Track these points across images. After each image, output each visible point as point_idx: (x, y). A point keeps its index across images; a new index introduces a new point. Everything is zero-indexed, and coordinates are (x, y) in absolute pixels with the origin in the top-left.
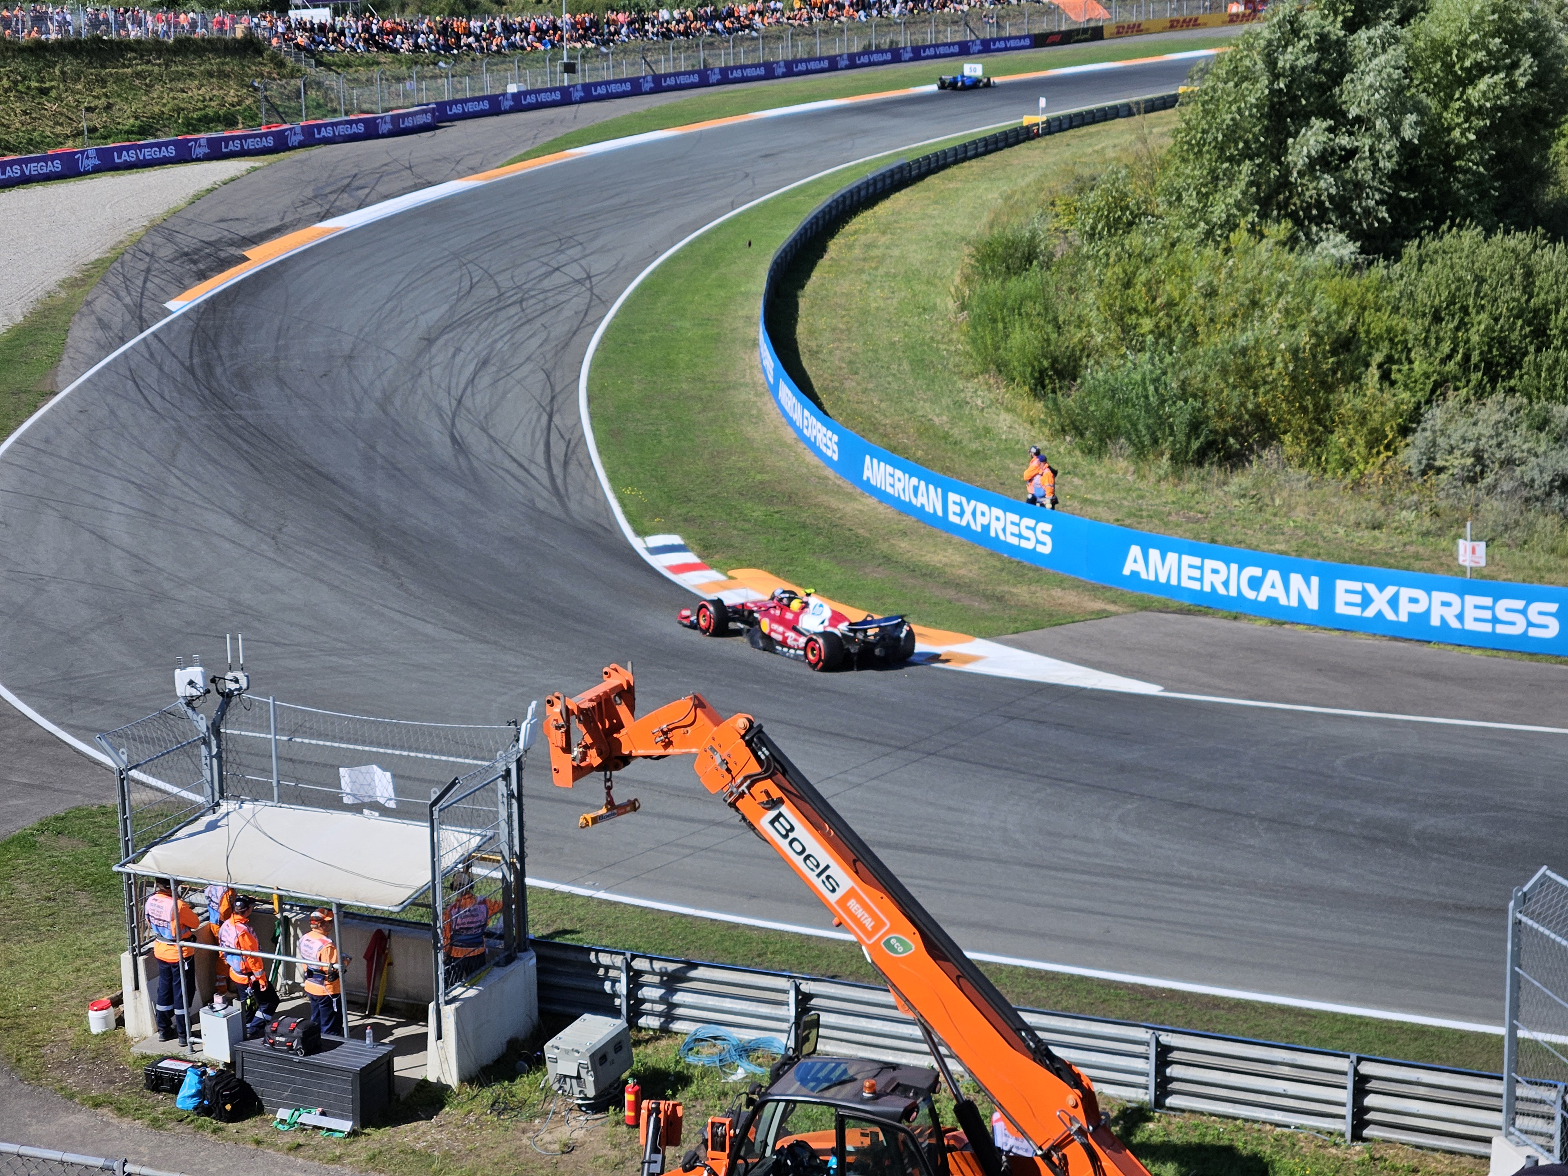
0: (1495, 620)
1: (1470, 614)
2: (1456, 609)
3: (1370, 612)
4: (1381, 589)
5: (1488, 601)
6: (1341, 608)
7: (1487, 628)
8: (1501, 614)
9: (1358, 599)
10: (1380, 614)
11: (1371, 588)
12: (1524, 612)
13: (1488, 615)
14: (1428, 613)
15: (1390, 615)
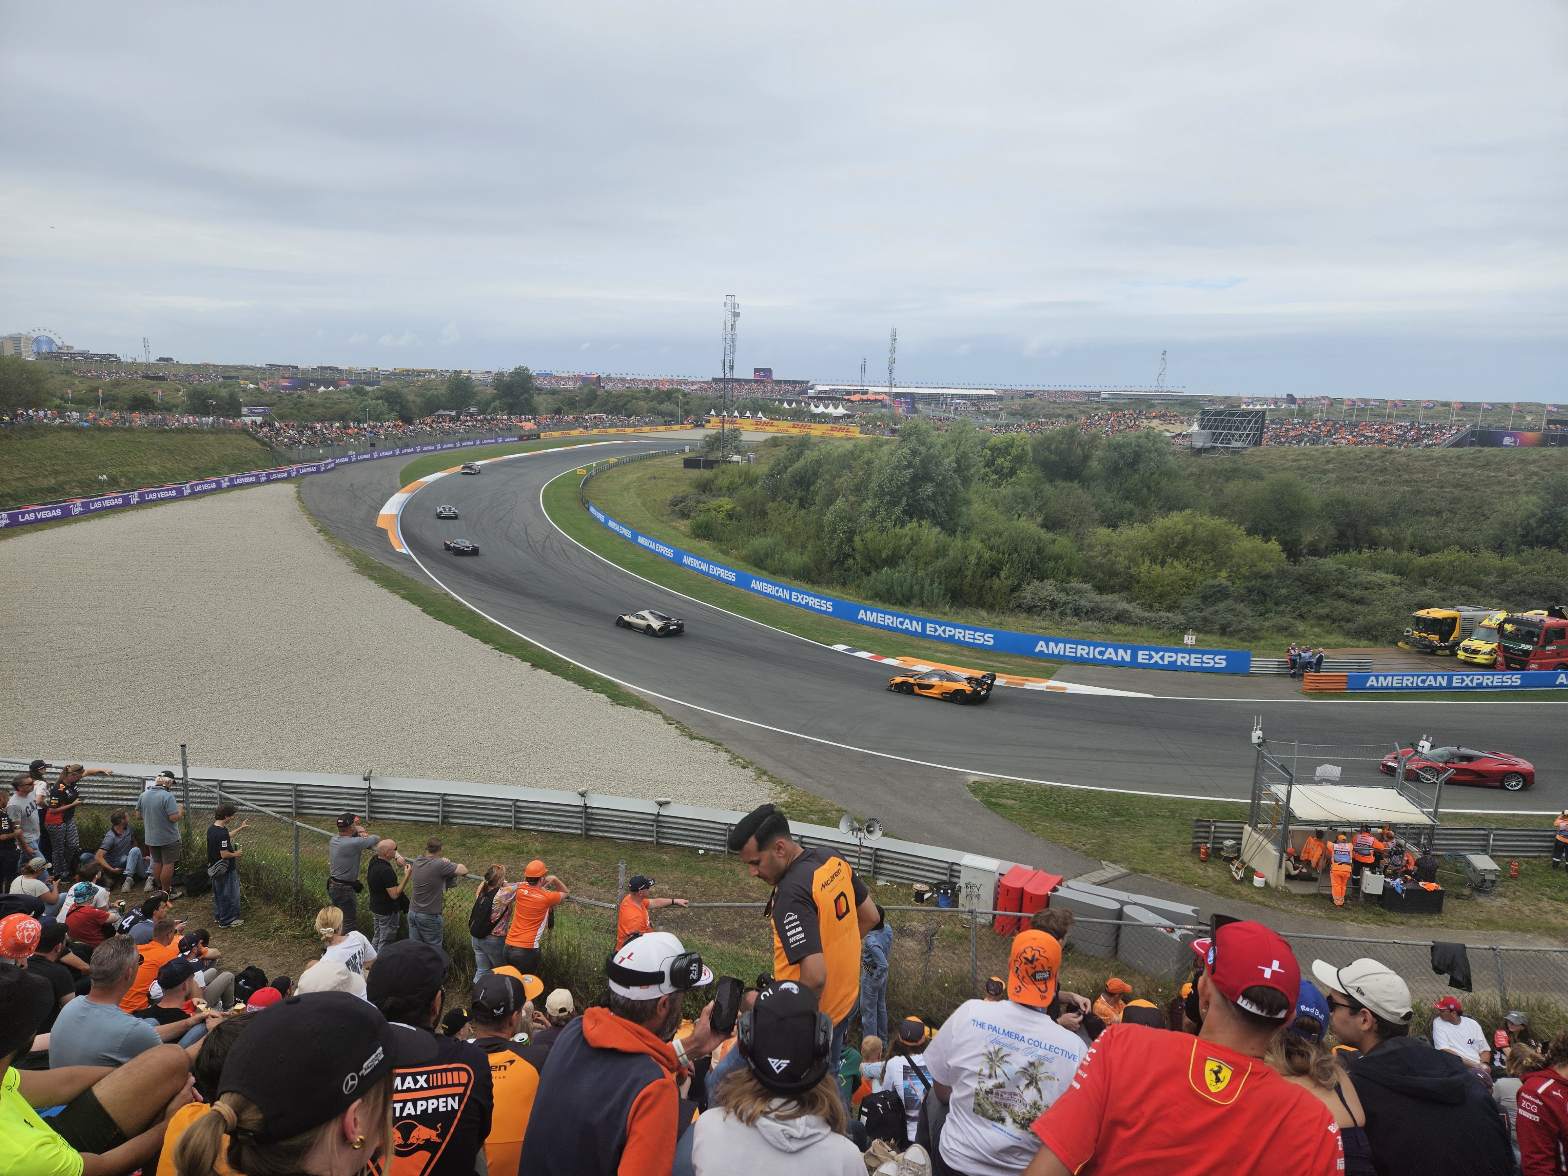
0: (1202, 662)
1: (1193, 660)
2: (1187, 659)
3: (1152, 661)
4: (1157, 654)
5: (1200, 656)
6: (1140, 660)
7: (1199, 665)
8: (1205, 659)
9: (1147, 657)
10: (1156, 662)
11: (1153, 653)
12: (1213, 659)
13: (1200, 660)
14: (1176, 660)
15: (1160, 662)
